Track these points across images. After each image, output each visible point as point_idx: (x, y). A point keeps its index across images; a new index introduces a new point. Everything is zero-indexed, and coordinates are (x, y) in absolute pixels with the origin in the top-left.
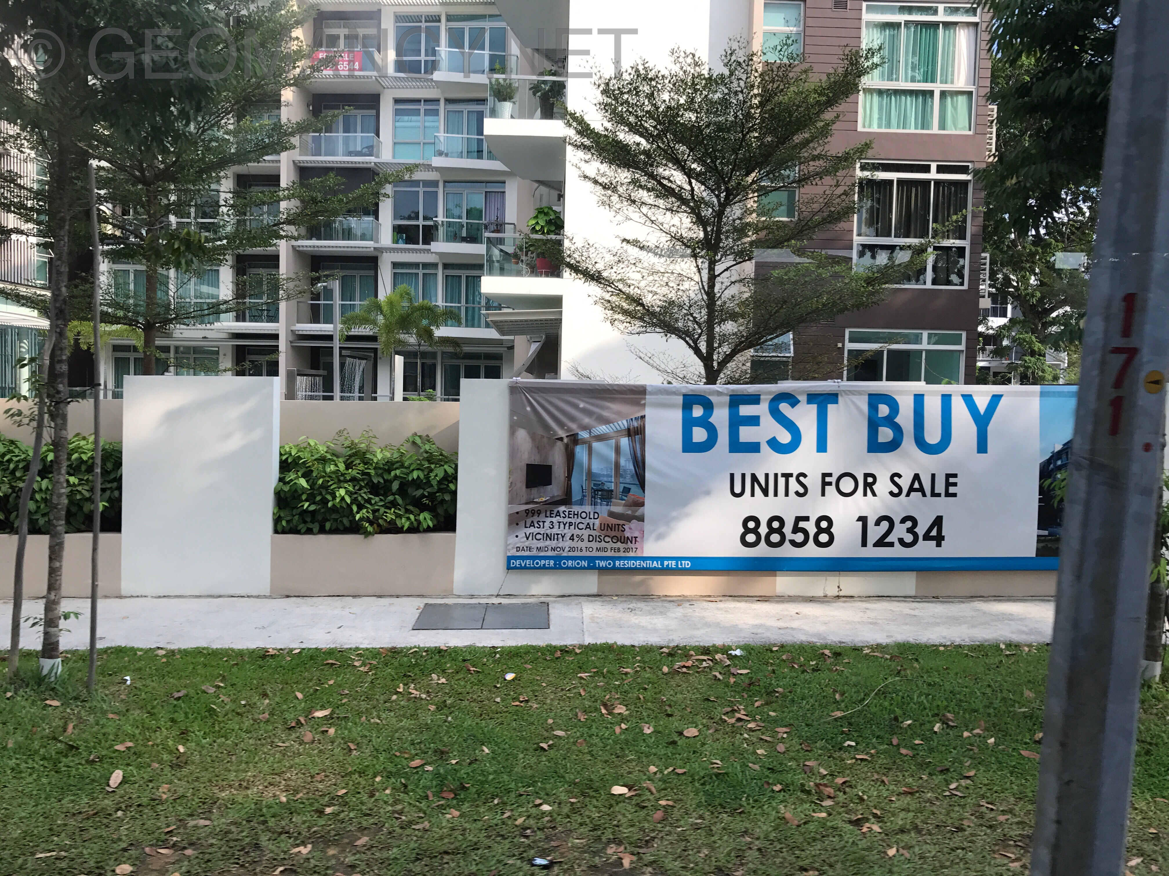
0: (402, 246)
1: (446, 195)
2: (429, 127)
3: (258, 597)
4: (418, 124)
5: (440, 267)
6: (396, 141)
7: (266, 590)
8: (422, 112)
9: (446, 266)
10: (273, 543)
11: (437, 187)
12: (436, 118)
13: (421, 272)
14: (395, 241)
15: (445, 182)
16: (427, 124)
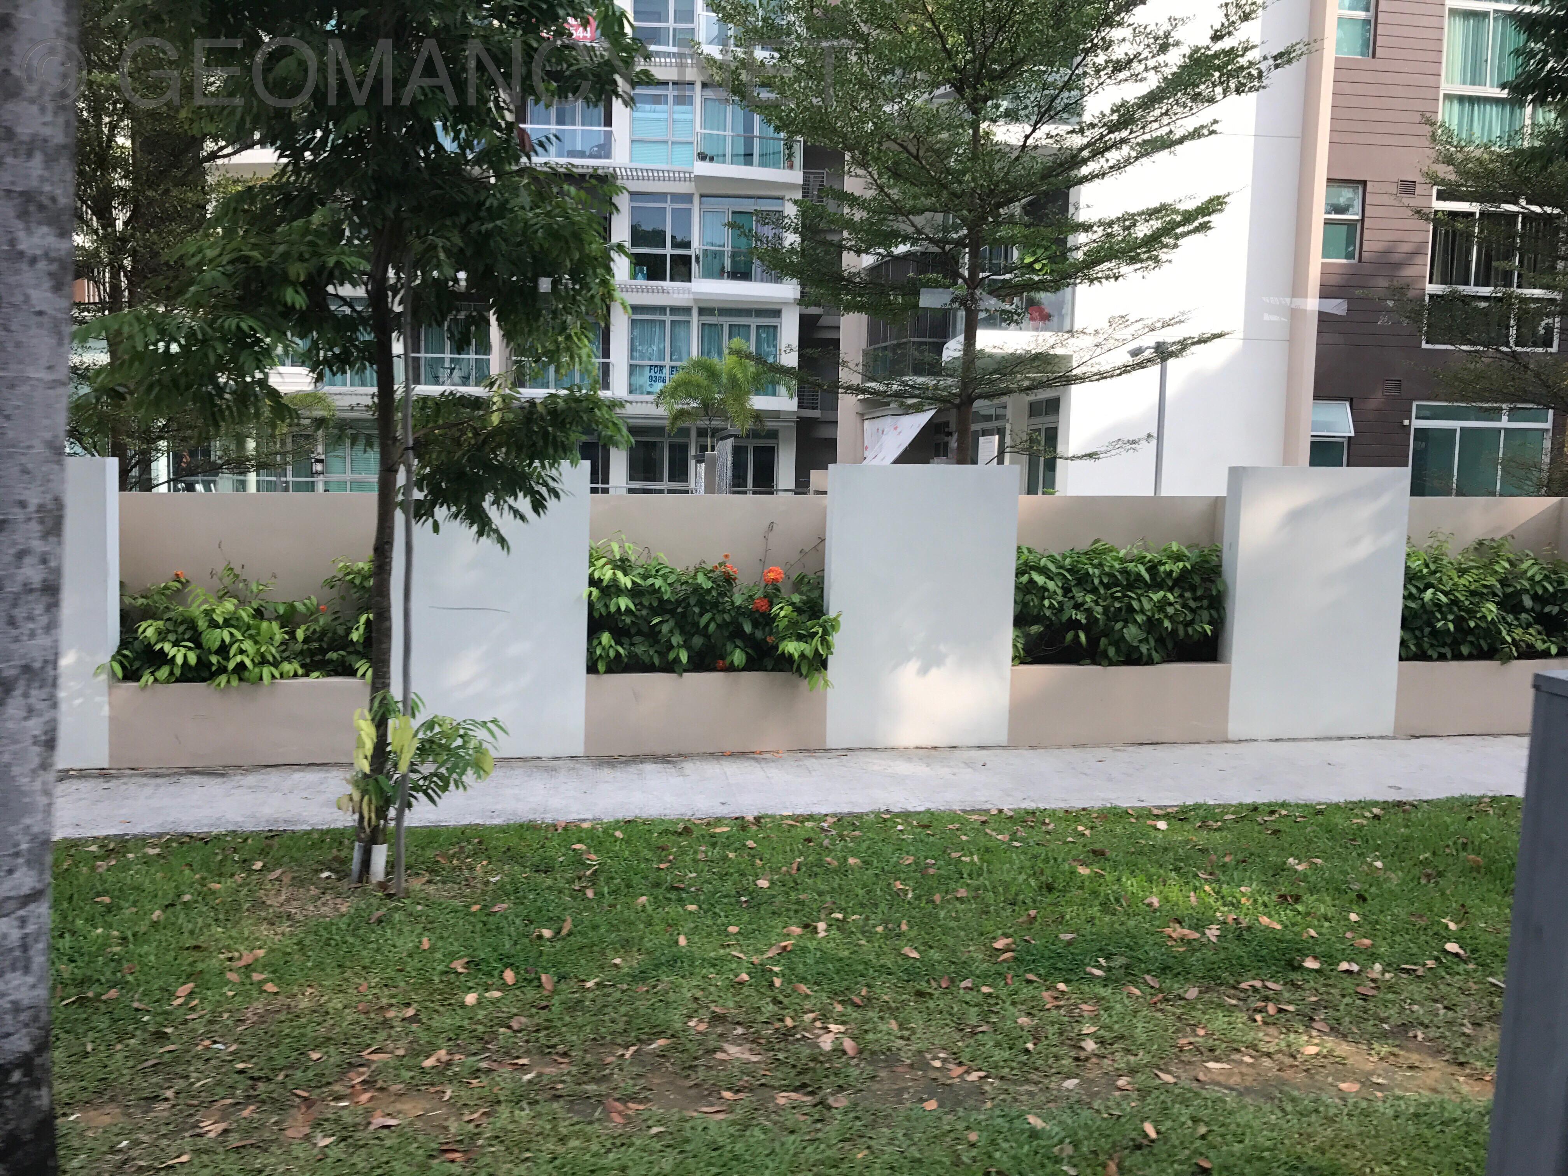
0: (642, 282)
1: (703, 213)
2: (679, 121)
3: (1382, 737)
4: (664, 116)
5: (695, 312)
6: (635, 138)
7: (1388, 729)
8: (670, 100)
9: (702, 311)
10: (1400, 673)
11: (691, 202)
12: (688, 108)
13: (668, 318)
14: (634, 276)
15: (702, 196)
16: (676, 116)
